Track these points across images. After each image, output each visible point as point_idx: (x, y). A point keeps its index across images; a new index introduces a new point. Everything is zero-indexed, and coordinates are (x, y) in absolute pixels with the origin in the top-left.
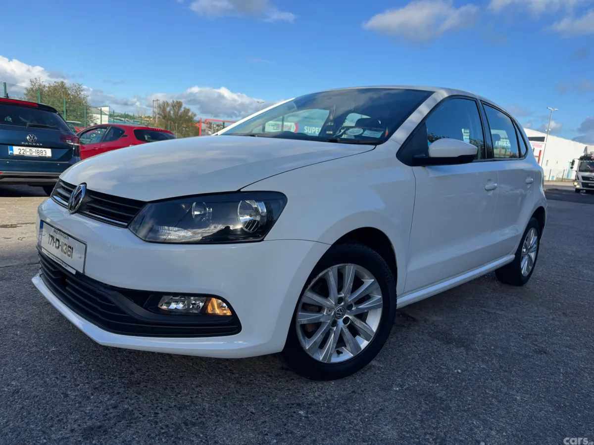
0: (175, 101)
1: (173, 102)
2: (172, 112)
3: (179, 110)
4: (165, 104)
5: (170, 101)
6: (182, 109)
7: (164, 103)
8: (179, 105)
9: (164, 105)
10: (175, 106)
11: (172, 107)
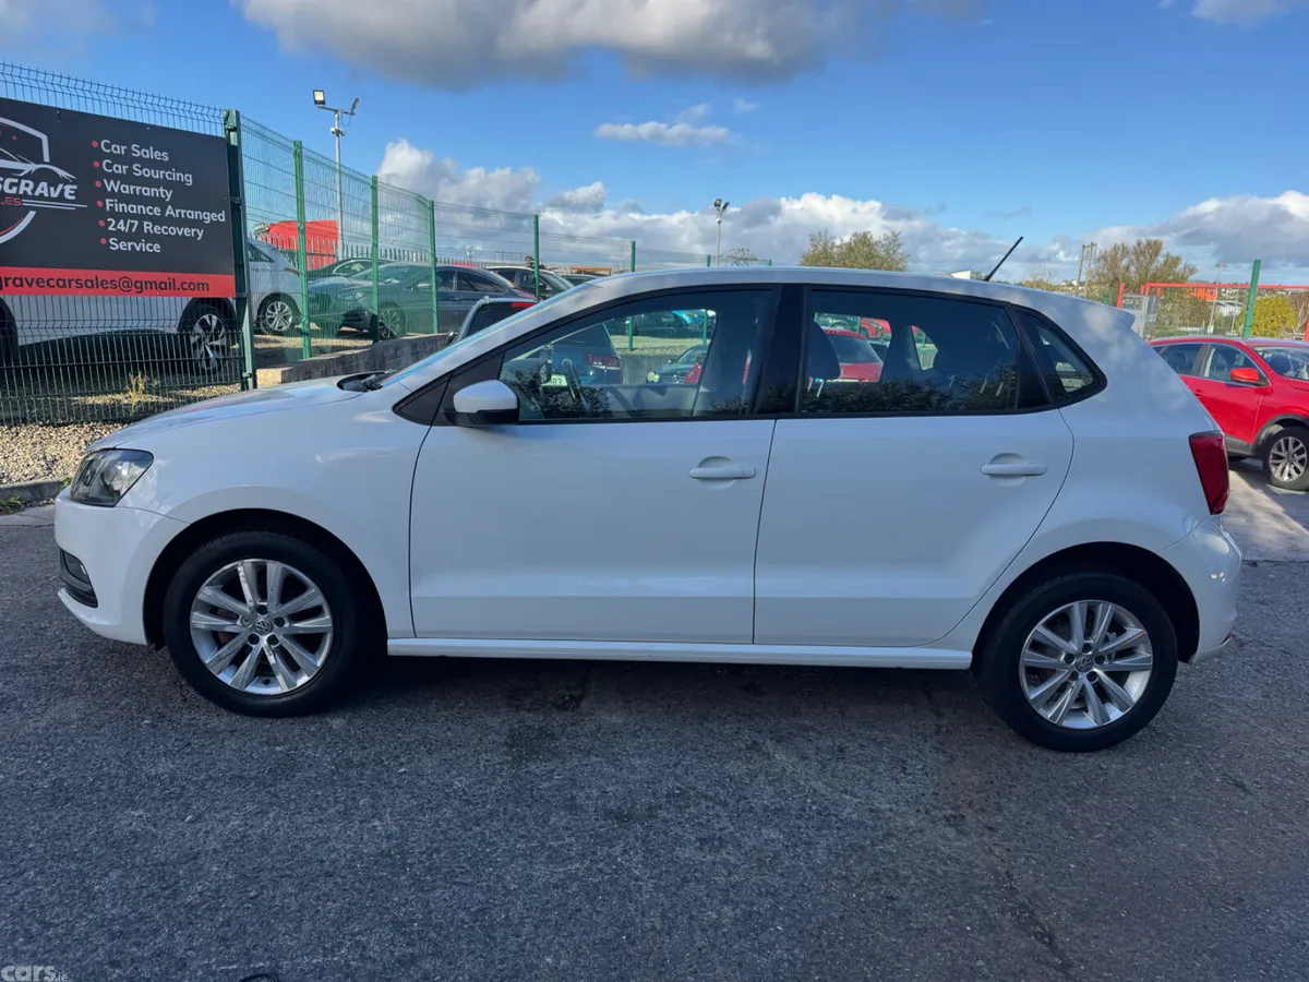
0: (1144, 241)
1: (1139, 244)
2: (1133, 269)
3: (1152, 261)
4: (1120, 251)
5: (1131, 243)
6: (1161, 259)
7: (1116, 248)
8: (1154, 248)
9: (1116, 254)
10: (1143, 253)
11: (1134, 257)
